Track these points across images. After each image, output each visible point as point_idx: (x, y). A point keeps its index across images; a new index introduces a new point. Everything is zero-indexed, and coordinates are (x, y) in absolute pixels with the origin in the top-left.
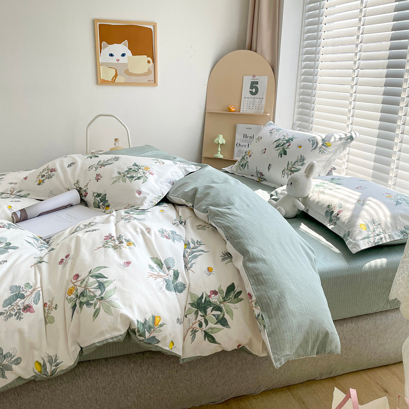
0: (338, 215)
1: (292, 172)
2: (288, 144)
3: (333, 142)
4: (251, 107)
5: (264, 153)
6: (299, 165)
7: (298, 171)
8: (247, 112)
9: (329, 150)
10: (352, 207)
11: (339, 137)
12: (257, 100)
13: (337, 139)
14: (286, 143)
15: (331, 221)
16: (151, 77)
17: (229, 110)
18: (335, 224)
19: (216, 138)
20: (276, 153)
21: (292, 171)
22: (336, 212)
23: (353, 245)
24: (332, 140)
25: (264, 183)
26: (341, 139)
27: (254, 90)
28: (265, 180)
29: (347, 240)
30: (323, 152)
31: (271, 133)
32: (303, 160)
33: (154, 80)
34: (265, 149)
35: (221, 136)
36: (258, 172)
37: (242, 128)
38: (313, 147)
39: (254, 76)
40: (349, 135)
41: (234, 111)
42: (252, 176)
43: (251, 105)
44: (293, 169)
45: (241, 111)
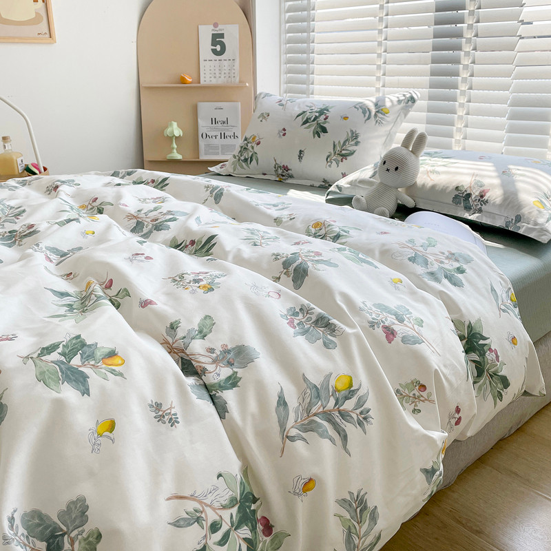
0: (482, 196)
1: (344, 156)
2: (323, 117)
3: (391, 107)
4: (218, 75)
5: (284, 135)
6: (352, 145)
7: (352, 154)
8: (211, 83)
9: (388, 119)
10: (497, 181)
11: (397, 99)
12: (226, 63)
13: (396, 103)
14: (320, 115)
15: (468, 208)
16: (43, 27)
17: (183, 81)
18: (480, 211)
19: (167, 127)
20: (308, 132)
21: (342, 155)
22: (475, 193)
23: (539, 232)
24: (388, 104)
25: (290, 181)
26: (399, 102)
27: (218, 48)
28: (291, 177)
29: (519, 228)
30: (380, 123)
31: (282, 105)
32: (357, 137)
33: (48, 32)
34: (284, 130)
35: (175, 124)
36: (277, 167)
37: (207, 110)
38: (365, 116)
39: (216, 25)
40: (408, 95)
41: (191, 83)
42: (265, 174)
43: (217, 72)
44: (343, 152)
45: (202, 82)
